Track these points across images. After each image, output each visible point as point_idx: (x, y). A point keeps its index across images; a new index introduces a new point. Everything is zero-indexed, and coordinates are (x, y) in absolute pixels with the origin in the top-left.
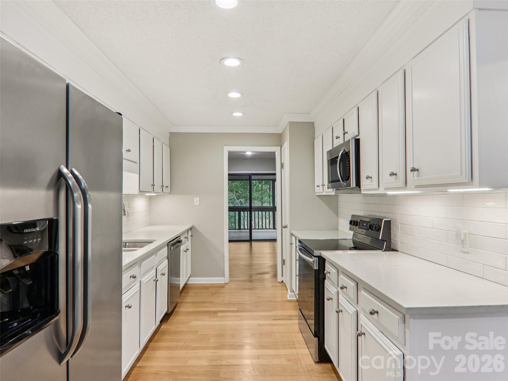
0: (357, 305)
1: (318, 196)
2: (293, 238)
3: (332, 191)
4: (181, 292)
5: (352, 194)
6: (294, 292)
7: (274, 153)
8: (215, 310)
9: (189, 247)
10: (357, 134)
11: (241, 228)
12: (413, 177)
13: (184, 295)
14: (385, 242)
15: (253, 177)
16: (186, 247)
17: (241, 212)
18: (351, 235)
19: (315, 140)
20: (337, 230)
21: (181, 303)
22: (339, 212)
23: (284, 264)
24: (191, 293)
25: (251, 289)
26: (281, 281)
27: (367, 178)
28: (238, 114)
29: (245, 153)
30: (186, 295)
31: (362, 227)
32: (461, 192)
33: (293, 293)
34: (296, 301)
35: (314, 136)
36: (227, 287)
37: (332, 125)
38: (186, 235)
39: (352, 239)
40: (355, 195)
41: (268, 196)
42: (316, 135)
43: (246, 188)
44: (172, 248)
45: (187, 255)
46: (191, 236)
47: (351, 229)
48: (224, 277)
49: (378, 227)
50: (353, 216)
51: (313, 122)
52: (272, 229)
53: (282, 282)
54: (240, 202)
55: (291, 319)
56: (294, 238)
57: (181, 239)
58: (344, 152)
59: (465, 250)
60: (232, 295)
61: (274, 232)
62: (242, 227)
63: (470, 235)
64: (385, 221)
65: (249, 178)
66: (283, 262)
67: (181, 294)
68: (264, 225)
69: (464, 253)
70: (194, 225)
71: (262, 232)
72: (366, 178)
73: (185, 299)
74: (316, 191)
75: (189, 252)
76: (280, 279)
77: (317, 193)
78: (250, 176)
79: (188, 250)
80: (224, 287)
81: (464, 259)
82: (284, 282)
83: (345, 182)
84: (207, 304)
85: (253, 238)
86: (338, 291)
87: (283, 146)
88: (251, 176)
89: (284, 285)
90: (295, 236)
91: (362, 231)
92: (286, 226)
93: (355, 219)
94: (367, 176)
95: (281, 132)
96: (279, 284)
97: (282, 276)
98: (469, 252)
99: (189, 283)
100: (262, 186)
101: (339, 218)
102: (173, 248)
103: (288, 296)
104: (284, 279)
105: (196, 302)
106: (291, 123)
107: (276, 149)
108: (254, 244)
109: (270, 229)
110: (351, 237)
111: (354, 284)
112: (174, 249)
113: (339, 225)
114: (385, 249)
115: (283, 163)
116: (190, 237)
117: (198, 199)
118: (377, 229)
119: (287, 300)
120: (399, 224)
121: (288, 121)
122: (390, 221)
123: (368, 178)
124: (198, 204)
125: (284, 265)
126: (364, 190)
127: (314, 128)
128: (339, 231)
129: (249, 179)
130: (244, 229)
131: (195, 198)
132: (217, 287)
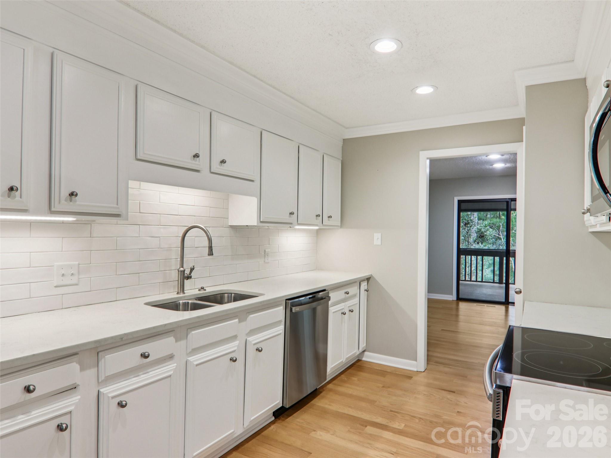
8: (368, 419)
29: (491, 167)
36: (416, 378)
38: (350, 289)
44: (294, 309)
46: (367, 290)
48: (415, 361)
57: (329, 296)
65: (506, 206)
70: (373, 275)
79: (353, 311)
80: (411, 378)
84: (364, 404)
88: (509, 202)
99: (364, 359)
106: (529, 89)
107: (517, 148)
116: (363, 292)
121: (524, 86)
124: (380, 243)
129: (506, 208)
131: (375, 234)
132: (401, 375)
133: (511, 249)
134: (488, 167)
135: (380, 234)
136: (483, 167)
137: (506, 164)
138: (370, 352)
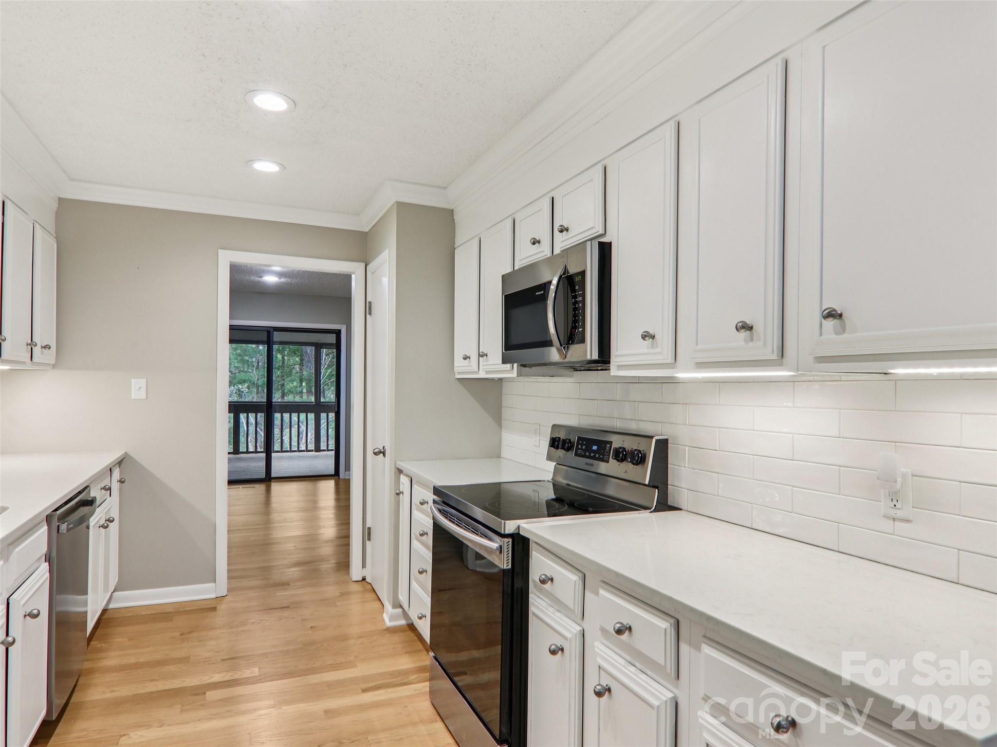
0: (677, 681)
1: (460, 380)
2: (401, 480)
3: (509, 369)
4: (90, 639)
5: (553, 376)
6: (401, 607)
7: (346, 278)
8: (198, 683)
9: (115, 514)
10: (601, 232)
11: (241, 451)
12: (821, 335)
13: (99, 645)
14: (657, 491)
15: (277, 337)
16: (106, 513)
17: (241, 414)
18: (549, 471)
19: (456, 251)
20: (499, 456)
21: (90, 672)
22: (503, 417)
23: (369, 539)
24: (120, 637)
25: (288, 607)
26: (361, 579)
27: (644, 337)
28: (266, 167)
29: (261, 279)
30: (104, 645)
31: (587, 454)
32: (931, 375)
33: (400, 610)
34: (407, 628)
35: (454, 243)
36: (223, 607)
37: (514, 213)
38: (106, 482)
39: (551, 481)
40: (561, 379)
41: (298, 381)
42: (459, 239)
43: (248, 361)
44: (64, 527)
45: (107, 537)
46: (121, 481)
47: (549, 458)
48: (215, 581)
49: (640, 455)
50: (554, 427)
51: (452, 208)
52: (312, 451)
53: (364, 579)
54: (236, 393)
55: (406, 681)
56: (404, 480)
57: (92, 494)
58: (564, 274)
59: (899, 514)
60: (240, 629)
61: (316, 457)
62: (242, 448)
63: (915, 478)
64: (657, 441)
65: (267, 336)
66: (368, 534)
67: (88, 644)
68: (295, 443)
69: (894, 521)
70: (127, 452)
71: (291, 458)
72: (642, 338)
73: (103, 658)
74: (455, 369)
75: (114, 527)
76: (356, 572)
77: (458, 374)
78: (269, 333)
79: (113, 521)
80: (214, 609)
81: (894, 535)
82: (368, 580)
83: (564, 348)
84: (172, 668)
85: (273, 475)
86: (583, 629)
87: (371, 262)
88: (271, 332)
89: (369, 587)
90: (407, 475)
91: (587, 464)
92: (382, 450)
93: (562, 435)
94: (644, 332)
95: (367, 230)
96: (356, 587)
97: (364, 566)
98: (912, 519)
99: (111, 606)
100: (283, 358)
101: (503, 430)
102: (68, 526)
103: (386, 617)
104: (368, 573)
105: (138, 666)
106: (402, 207)
107: (355, 269)
108: (275, 487)
109: (308, 451)
110: (549, 477)
111: (668, 624)
112: (68, 530)
113: (502, 446)
114: (656, 506)
115: (370, 303)
116: (115, 486)
117: (142, 382)
118: (638, 460)
119: (385, 627)
120: (687, 448)
121: (393, 201)
122: (667, 440)
123: (647, 338)
124: (144, 397)
125: (367, 542)
126: (620, 367)
127: (454, 223)
128: (502, 459)
129: (266, 339)
130: (247, 452)
131: (132, 380)
132: (195, 610)
133: (273, 401)
134: (256, 279)
135: (145, 380)
136: (247, 278)
137: (280, 279)
138: (121, 591)
